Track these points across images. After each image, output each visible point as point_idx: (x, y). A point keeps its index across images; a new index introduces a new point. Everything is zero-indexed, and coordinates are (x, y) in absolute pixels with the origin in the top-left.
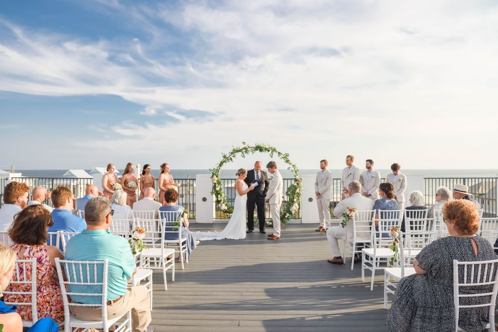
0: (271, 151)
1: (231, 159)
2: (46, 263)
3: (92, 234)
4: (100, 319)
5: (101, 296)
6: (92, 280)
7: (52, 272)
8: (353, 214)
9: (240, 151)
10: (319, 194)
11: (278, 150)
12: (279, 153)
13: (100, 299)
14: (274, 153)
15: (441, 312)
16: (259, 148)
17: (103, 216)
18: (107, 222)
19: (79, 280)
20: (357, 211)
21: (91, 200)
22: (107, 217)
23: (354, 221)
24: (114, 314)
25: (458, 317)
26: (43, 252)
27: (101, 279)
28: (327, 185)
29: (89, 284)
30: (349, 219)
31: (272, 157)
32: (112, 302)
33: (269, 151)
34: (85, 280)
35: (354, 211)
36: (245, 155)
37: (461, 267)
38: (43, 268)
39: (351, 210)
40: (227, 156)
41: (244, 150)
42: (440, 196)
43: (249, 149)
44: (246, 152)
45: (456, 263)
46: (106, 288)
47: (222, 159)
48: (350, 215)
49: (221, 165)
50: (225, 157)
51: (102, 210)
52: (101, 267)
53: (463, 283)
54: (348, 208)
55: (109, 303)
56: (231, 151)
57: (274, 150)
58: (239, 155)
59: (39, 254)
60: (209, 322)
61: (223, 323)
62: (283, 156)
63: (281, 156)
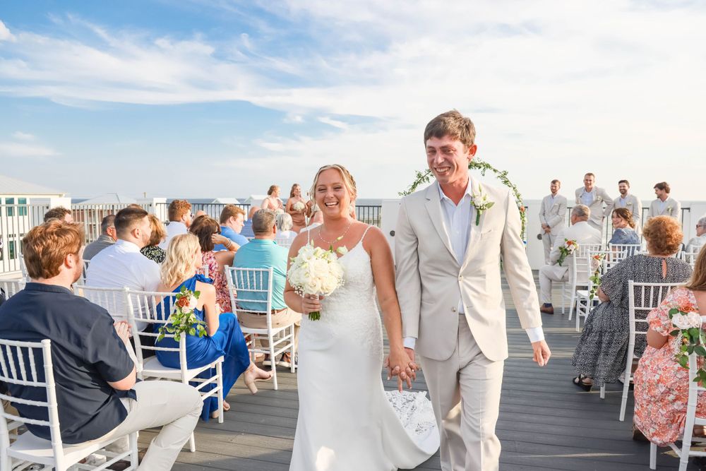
0: (483, 168)
1: (428, 179)
2: (216, 270)
3: (261, 243)
4: (265, 327)
5: (266, 303)
6: (258, 287)
7: (221, 278)
8: (572, 247)
10: (548, 226)
11: (493, 166)
12: (495, 171)
13: (265, 306)
14: (488, 170)
15: (613, 335)
17: (270, 227)
18: (274, 232)
19: (246, 287)
20: (578, 245)
21: (258, 212)
22: (274, 227)
23: (575, 258)
24: (278, 324)
25: (634, 344)
26: (213, 259)
27: (266, 287)
28: (560, 214)
29: (255, 290)
30: (567, 254)
31: (483, 175)
32: (276, 312)
33: (480, 168)
34: (252, 287)
35: (574, 244)
37: (637, 288)
38: (213, 275)
39: (570, 243)
40: (423, 175)
42: (702, 228)
45: (631, 284)
46: (270, 295)
47: (415, 179)
48: (568, 249)
49: (414, 187)
50: (419, 176)
51: (270, 222)
52: (266, 274)
53: (640, 305)
54: (566, 240)
55: (273, 312)
57: (488, 166)
59: (210, 261)
62: (500, 175)
63: (497, 174)
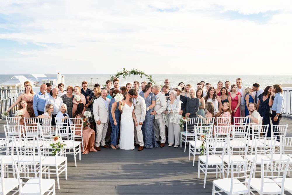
0: (141, 74)
9: (122, 74)
12: (146, 75)
14: (143, 75)
16: (134, 72)
33: (140, 74)
36: (125, 76)
40: (114, 77)
41: (124, 73)
43: (127, 73)
44: (125, 74)
50: (112, 77)
56: (116, 74)
57: (143, 73)
58: (121, 76)
60: (98, 187)
61: (106, 187)
62: (148, 77)
63: (147, 77)
